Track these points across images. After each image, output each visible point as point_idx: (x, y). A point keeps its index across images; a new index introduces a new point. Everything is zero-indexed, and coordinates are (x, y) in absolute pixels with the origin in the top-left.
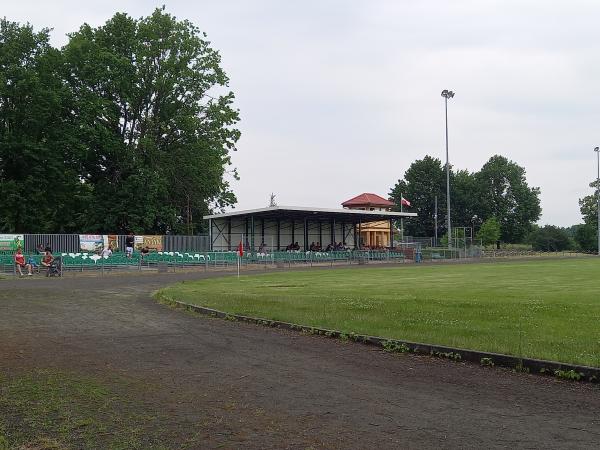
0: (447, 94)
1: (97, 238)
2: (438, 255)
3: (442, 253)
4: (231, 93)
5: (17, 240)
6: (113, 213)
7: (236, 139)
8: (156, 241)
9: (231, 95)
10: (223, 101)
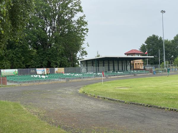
0: (163, 12)
1: (42, 69)
2: (161, 71)
3: (163, 70)
4: (84, 15)
5: (15, 71)
6: (45, 60)
7: (87, 32)
8: (62, 70)
9: (84, 16)
10: (81, 18)
